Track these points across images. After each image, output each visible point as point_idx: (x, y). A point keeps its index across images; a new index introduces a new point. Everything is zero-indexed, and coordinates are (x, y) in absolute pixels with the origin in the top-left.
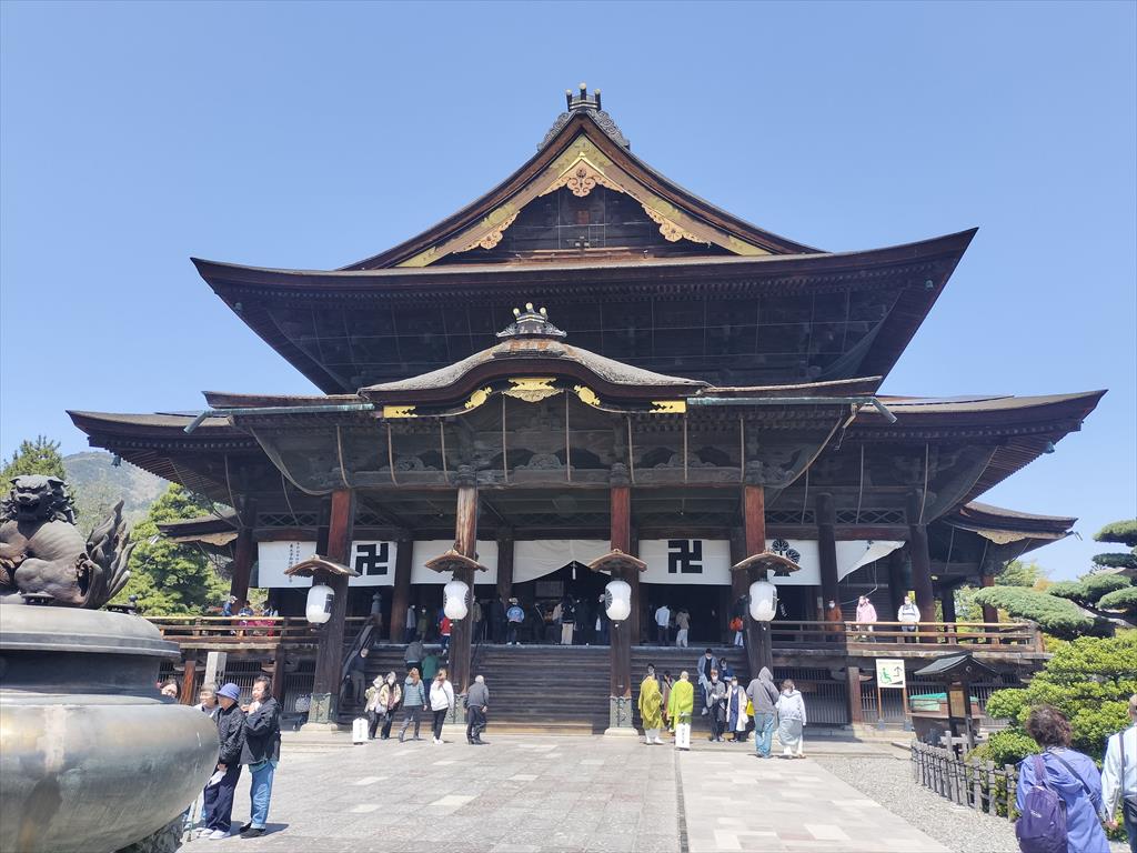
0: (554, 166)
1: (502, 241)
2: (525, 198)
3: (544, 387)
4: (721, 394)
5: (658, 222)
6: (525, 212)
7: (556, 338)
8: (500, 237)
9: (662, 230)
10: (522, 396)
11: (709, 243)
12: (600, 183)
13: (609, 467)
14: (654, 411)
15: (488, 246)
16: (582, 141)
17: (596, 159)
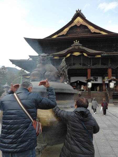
0: (74, 21)
1: (66, 33)
2: (70, 27)
3: (79, 53)
4: (107, 54)
5: (90, 29)
6: (70, 29)
7: (80, 46)
9: (91, 31)
10: (75, 55)
11: (98, 32)
12: (81, 24)
13: (87, 66)
14: (96, 57)
16: (78, 17)
17: (81, 20)
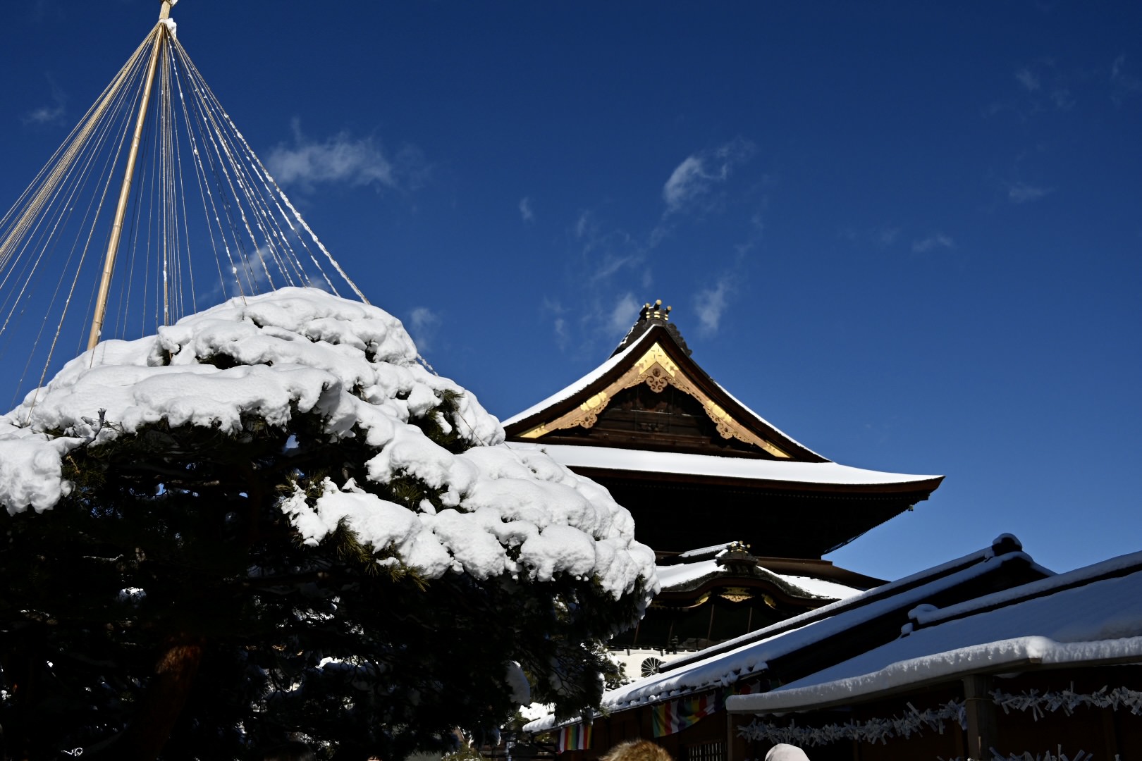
0: (637, 364)
1: (596, 422)
2: (614, 388)
3: (744, 592)
5: (715, 422)
6: (615, 400)
8: (595, 420)
9: (718, 428)
10: (730, 597)
11: (752, 443)
12: (671, 383)
15: (587, 426)
16: (656, 347)
17: (668, 363)
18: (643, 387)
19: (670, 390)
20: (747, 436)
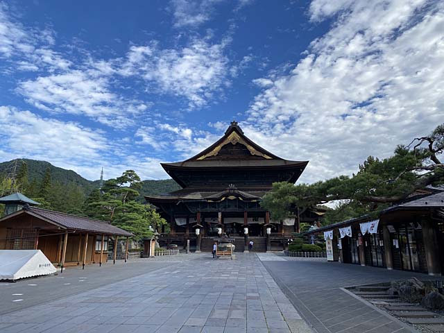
0: (228, 137)
1: (218, 154)
3: (234, 197)
5: (250, 151)
6: (223, 147)
10: (230, 198)
13: (244, 209)
14: (251, 201)
15: (215, 155)
16: (234, 132)
17: (237, 136)
18: (231, 143)
19: (238, 143)
20: (259, 154)
